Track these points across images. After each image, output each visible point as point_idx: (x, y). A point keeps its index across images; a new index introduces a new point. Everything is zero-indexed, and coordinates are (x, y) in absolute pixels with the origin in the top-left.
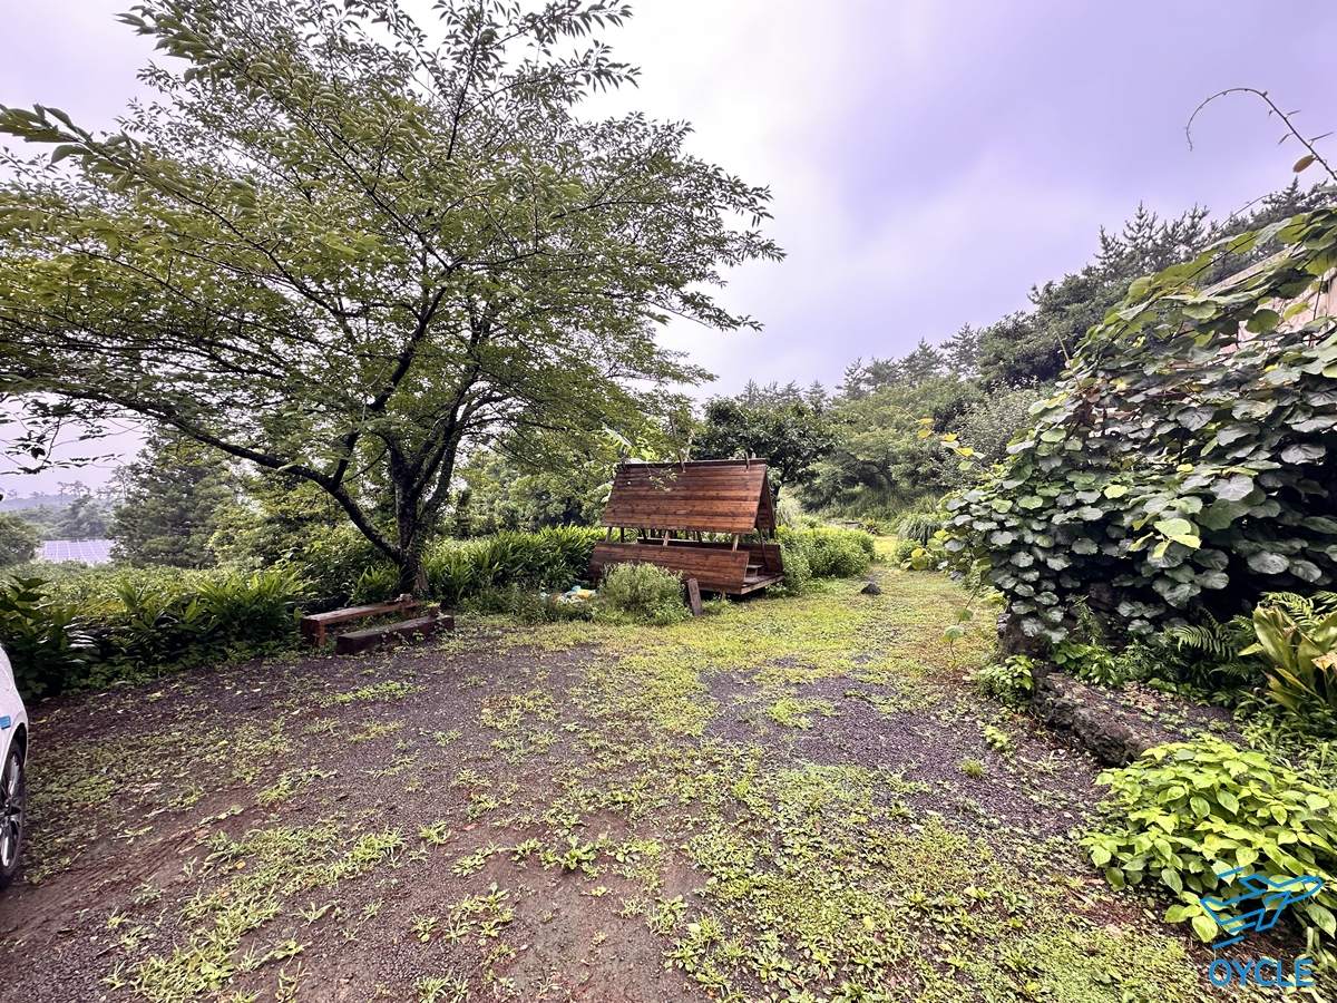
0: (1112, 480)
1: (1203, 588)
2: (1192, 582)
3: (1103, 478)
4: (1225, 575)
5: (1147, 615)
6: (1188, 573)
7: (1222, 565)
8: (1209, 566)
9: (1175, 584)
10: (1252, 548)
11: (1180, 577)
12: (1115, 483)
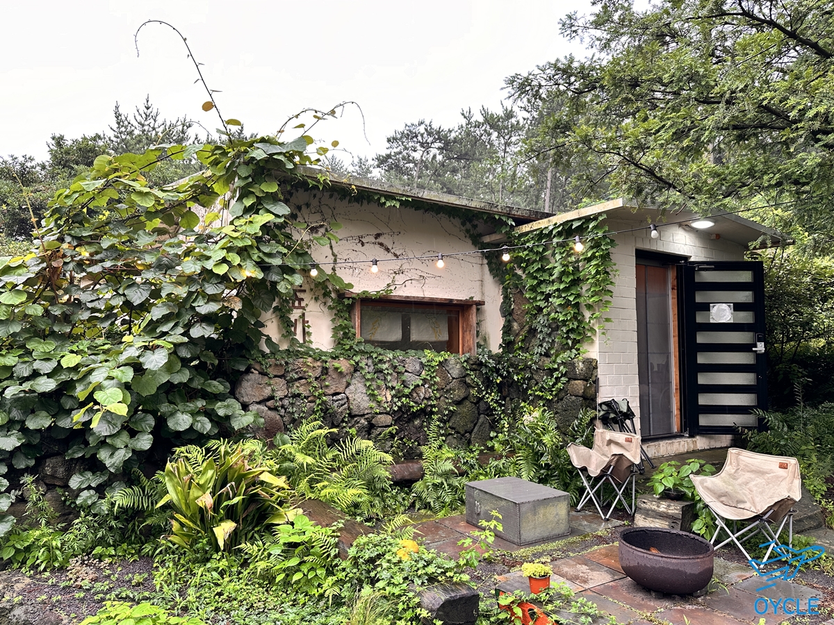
0: (70, 348)
1: (134, 451)
2: (126, 446)
3: (62, 346)
4: (151, 436)
5: (93, 485)
6: (125, 437)
7: (150, 427)
8: (140, 429)
9: (114, 449)
10: (170, 410)
11: (119, 443)
12: (72, 352)
